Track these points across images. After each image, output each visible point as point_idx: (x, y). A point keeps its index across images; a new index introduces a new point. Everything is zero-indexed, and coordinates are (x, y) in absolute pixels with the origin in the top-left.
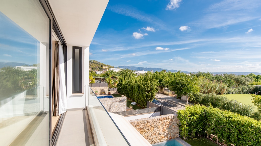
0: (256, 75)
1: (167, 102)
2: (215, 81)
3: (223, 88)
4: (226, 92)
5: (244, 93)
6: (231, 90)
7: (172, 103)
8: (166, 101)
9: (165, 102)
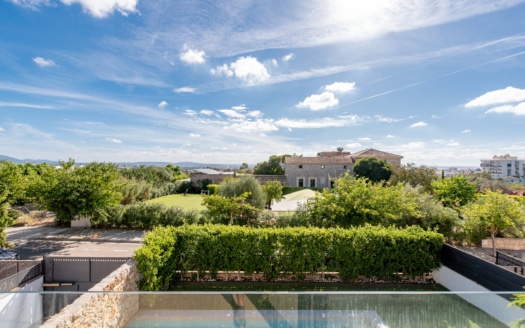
0: (175, 167)
1: (29, 244)
2: (134, 178)
3: (147, 190)
4: (151, 195)
5: (172, 193)
6: (156, 190)
7: (45, 242)
8: (23, 242)
9: (22, 246)
